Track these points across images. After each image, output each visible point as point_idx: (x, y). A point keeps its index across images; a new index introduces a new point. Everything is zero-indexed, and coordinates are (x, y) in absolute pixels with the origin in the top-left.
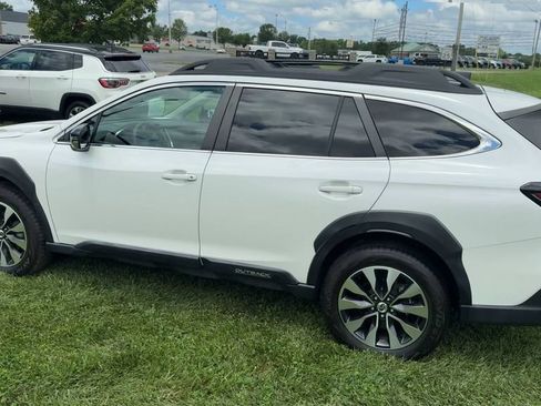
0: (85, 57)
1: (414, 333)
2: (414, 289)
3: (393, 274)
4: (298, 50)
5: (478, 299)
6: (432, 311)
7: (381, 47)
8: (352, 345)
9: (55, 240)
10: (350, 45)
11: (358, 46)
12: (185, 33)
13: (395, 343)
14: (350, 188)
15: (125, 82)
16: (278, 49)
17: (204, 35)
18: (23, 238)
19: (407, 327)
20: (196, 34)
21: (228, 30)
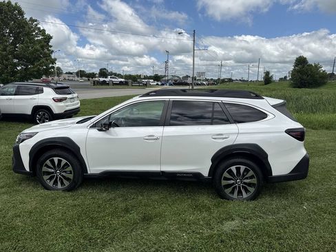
0: (44, 88)
1: (252, 190)
2: (251, 173)
3: (243, 168)
4: (123, 80)
5: (275, 173)
6: (258, 180)
7: (156, 78)
8: (228, 199)
9: (89, 172)
10: (142, 77)
11: (146, 77)
12: (62, 73)
13: (245, 195)
14: (224, 136)
15: (65, 99)
16: (113, 80)
17: (71, 74)
18: (71, 173)
19: (249, 188)
20: (66, 73)
21: (84, 71)
